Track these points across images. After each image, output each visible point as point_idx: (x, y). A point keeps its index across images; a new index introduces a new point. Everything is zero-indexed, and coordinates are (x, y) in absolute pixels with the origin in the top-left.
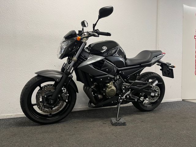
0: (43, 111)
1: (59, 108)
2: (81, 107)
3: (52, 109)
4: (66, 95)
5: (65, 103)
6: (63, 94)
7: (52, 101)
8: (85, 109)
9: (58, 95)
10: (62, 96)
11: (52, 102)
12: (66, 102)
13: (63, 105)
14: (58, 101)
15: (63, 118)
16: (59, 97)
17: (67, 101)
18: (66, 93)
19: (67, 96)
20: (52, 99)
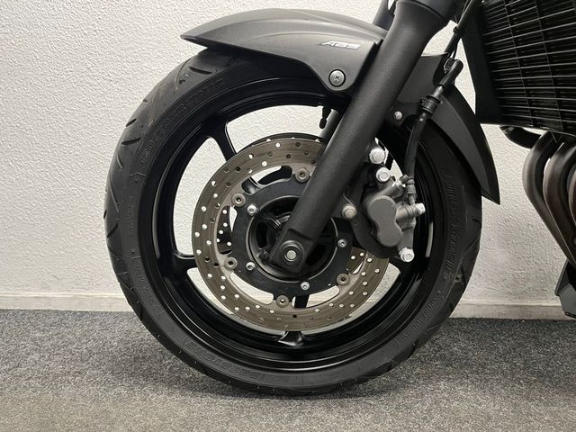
0: (242, 309)
1: (345, 299)
2: (483, 301)
3: (302, 302)
4: (401, 211)
5: (392, 273)
6: (381, 196)
7: (290, 243)
8: (502, 310)
9: (337, 203)
10: (373, 216)
11: (292, 255)
12: (399, 263)
13: (374, 281)
14: (345, 252)
15: (375, 374)
16: (345, 224)
17: (407, 255)
18: (401, 196)
19: (409, 217)
20: (294, 234)
